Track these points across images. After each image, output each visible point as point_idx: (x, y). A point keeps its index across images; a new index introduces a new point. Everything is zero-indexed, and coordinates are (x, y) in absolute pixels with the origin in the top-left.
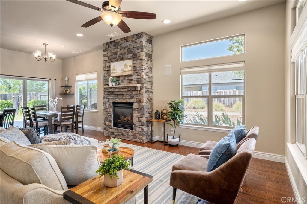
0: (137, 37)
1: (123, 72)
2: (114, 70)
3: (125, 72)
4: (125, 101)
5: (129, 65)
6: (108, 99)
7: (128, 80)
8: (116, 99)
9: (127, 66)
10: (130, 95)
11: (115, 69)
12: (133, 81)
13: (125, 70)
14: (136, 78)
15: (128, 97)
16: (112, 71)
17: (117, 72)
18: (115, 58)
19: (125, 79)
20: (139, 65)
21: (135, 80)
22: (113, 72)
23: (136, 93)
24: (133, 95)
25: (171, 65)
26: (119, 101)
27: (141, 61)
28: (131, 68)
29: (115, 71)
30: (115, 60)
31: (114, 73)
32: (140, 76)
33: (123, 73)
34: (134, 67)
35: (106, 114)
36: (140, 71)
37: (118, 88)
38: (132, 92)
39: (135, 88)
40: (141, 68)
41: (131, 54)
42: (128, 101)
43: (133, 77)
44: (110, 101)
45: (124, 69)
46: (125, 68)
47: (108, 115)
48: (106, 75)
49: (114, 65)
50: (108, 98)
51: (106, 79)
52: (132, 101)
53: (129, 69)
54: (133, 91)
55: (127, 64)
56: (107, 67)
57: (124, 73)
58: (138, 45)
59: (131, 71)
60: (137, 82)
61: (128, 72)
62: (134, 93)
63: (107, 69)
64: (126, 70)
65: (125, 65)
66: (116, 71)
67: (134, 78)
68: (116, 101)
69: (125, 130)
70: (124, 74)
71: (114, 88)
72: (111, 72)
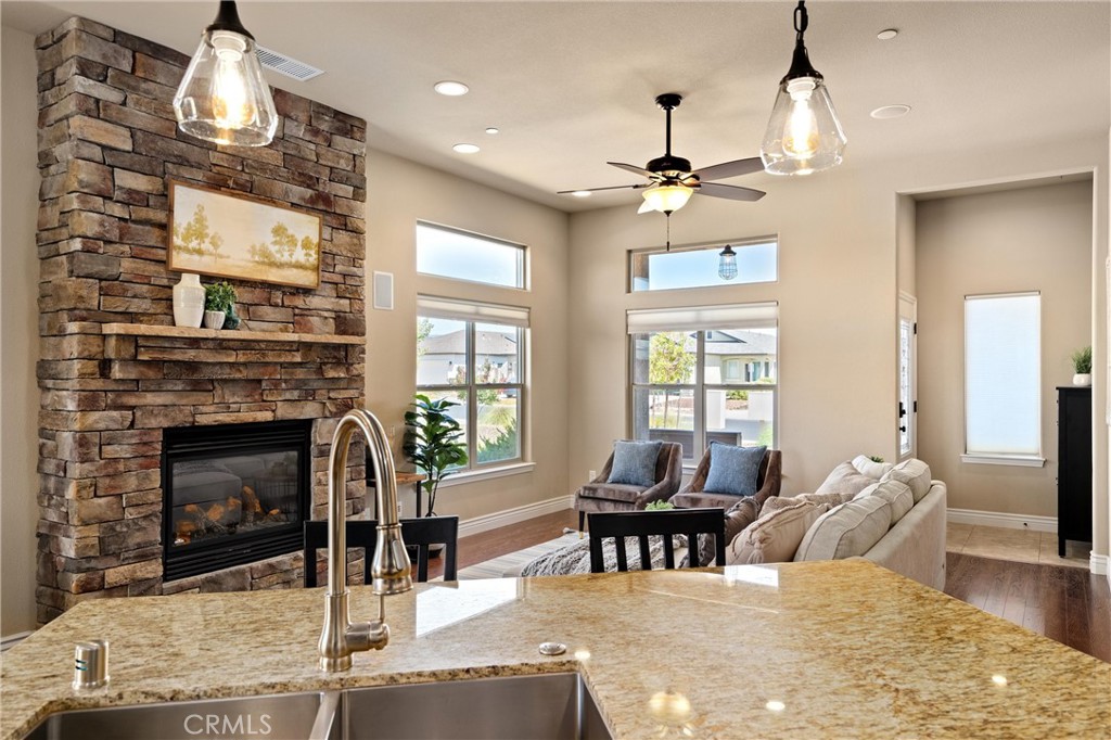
0: (338, 124)
1: (263, 263)
2: (201, 236)
3: (280, 266)
4: (267, 416)
5: (300, 238)
6: (132, 408)
7: (288, 307)
8: (204, 409)
9: (292, 241)
10: (299, 385)
11: (210, 231)
12: (315, 320)
13: (278, 258)
14: (330, 307)
15: (288, 396)
16: (186, 238)
17: (220, 251)
18: (199, 166)
19: (269, 299)
20: (344, 253)
21: (326, 314)
22: (194, 244)
23: (342, 375)
24: (315, 385)
25: (392, 275)
26: (225, 418)
27: (355, 241)
28: (313, 258)
29: (207, 246)
30: (200, 175)
31: (200, 252)
32: (348, 301)
33: (260, 267)
34: (326, 257)
35: (110, 515)
36: (350, 281)
37: (246, 345)
38: (320, 371)
39: (343, 353)
40: (355, 269)
41: (309, 187)
42: (285, 412)
43: (314, 302)
44: (153, 423)
45: (273, 249)
46: (275, 243)
47: (130, 514)
48: (111, 249)
49: (201, 208)
50: (132, 401)
51: (114, 271)
52: (309, 410)
53: (300, 255)
54: (325, 364)
55: (290, 232)
56: (117, 195)
57: (274, 270)
58: (342, 161)
59: (316, 269)
60: (337, 327)
61: (295, 270)
62: (331, 374)
63: (118, 210)
64: (286, 258)
65: (279, 231)
66: (213, 244)
67: (318, 306)
68: (203, 420)
69: (271, 566)
70: (274, 276)
71: (211, 345)
72: (177, 241)
